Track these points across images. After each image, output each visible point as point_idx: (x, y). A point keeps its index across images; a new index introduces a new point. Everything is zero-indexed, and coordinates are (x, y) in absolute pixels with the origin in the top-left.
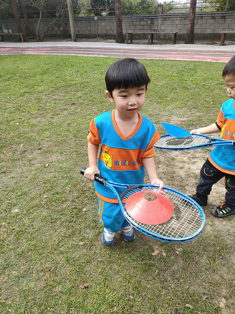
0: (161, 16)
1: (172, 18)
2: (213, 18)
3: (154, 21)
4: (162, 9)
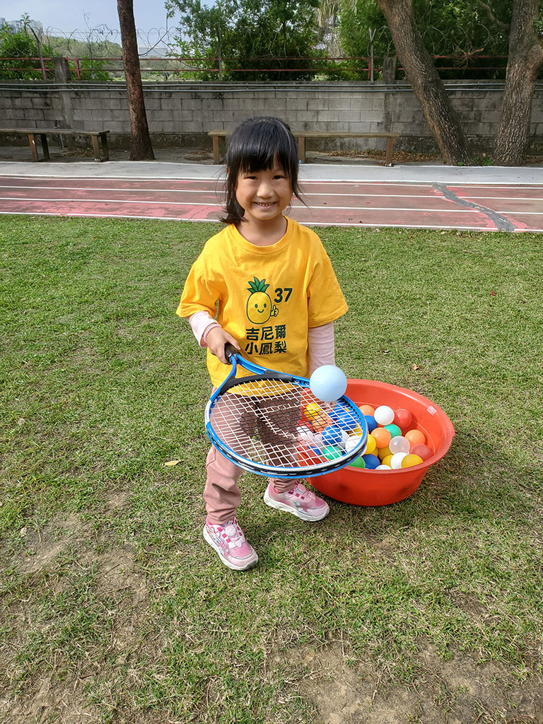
0: (67, 87)
1: (97, 94)
2: (196, 96)
3: (51, 98)
4: (65, 70)
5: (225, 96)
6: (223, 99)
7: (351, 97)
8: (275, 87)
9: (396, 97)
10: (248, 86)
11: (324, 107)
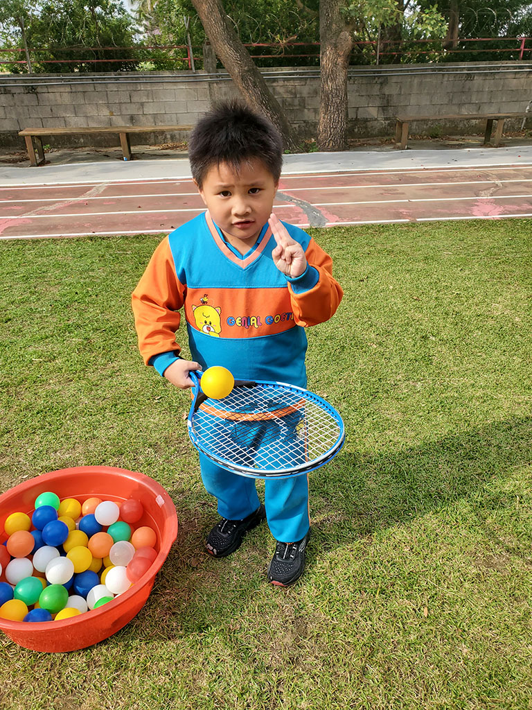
5: (39, 90)
6: (37, 93)
7: (175, 87)
8: (92, 79)
9: (220, 86)
10: (63, 79)
11: (148, 99)
